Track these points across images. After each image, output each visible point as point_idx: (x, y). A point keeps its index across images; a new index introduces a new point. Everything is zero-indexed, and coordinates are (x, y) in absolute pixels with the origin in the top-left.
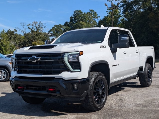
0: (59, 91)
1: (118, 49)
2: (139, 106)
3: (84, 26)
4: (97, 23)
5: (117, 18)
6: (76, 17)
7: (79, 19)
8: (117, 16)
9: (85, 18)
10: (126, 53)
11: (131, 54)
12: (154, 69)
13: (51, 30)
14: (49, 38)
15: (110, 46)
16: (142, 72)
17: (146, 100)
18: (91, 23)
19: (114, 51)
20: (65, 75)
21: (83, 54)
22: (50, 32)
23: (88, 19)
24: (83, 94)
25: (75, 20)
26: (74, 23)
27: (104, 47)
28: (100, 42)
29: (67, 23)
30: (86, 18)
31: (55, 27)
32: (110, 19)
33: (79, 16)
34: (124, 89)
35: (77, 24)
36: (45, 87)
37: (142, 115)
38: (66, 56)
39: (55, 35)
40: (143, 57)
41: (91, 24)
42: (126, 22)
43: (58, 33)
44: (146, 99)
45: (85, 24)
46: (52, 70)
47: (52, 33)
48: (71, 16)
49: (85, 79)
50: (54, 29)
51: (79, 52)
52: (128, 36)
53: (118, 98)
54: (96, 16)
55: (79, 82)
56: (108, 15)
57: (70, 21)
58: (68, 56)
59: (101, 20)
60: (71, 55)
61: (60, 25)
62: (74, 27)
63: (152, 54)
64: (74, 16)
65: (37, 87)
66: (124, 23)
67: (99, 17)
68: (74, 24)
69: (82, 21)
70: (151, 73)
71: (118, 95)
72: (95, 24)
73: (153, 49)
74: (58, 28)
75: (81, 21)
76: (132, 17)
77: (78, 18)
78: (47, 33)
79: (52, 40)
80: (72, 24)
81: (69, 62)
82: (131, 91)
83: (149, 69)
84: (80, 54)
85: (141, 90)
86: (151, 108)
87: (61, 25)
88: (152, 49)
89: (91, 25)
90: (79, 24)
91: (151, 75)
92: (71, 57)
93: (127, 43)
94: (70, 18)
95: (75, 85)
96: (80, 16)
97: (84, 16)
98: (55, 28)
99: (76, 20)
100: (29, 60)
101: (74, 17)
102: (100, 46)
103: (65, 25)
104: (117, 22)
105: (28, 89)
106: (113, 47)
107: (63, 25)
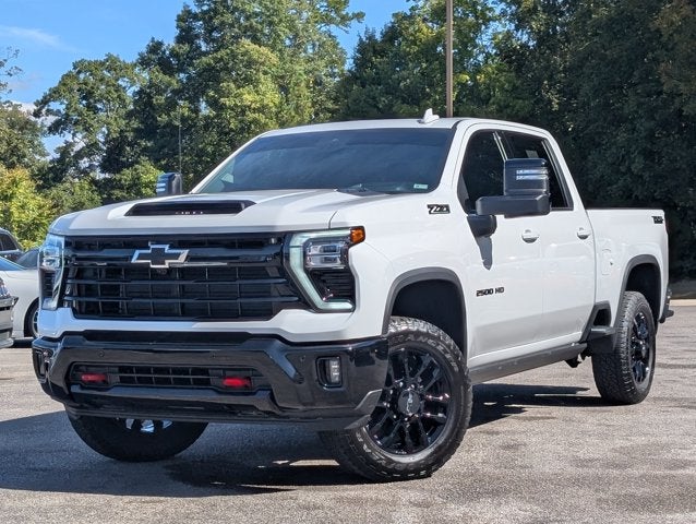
0: (267, 388)
1: (500, 218)
2: (587, 467)
3: (265, 73)
4: (343, 52)
5: (470, 27)
6: (216, 11)
7: (232, 26)
8: (471, 19)
9: (271, 23)
10: (533, 240)
11: (553, 245)
12: (662, 321)
13: (54, 94)
14: (40, 145)
15: (469, 206)
16: (602, 330)
17: (618, 446)
18: (305, 51)
19: (483, 230)
20: (293, 323)
21: (363, 240)
22: (45, 102)
23: (292, 27)
24: (362, 403)
25: (210, 32)
26: (205, 54)
27: (444, 209)
28: (425, 187)
29: (155, 47)
30: (276, 19)
31: (82, 76)
32: (428, 30)
33: (236, 9)
34: (520, 410)
35: (221, 59)
36: (204, 371)
37: (596, 491)
38: (298, 244)
39: (76, 123)
40: (611, 260)
41: (310, 60)
42: (523, 54)
43: (96, 111)
44: (619, 443)
45: (274, 58)
46: (239, 301)
47: (62, 108)
48: (186, 6)
49: (373, 342)
50: (76, 87)
51: (349, 232)
52: (546, 165)
53: (498, 440)
54: (337, 11)
55: (347, 352)
56: (413, 9)
57: (180, 40)
58: (305, 246)
59: (371, 38)
60: (316, 241)
61: (112, 64)
62: (199, 75)
63: (658, 245)
64: (205, 8)
65: (169, 373)
66: (510, 63)
67: (359, 16)
68: (204, 59)
69: (255, 40)
70: (646, 339)
71: (497, 433)
72: (333, 62)
73: (661, 222)
74: (102, 80)
75: (246, 43)
76: (562, 26)
77: (229, 18)
78: (28, 108)
79: (58, 156)
80: (192, 59)
81: (306, 271)
82: (553, 418)
83: (638, 318)
84: (351, 240)
85: (599, 416)
86: (636, 472)
87: (117, 59)
88: (657, 220)
89: (310, 66)
90: (233, 56)
91: (648, 350)
92: (314, 250)
93: (540, 193)
94: (180, 19)
95: (334, 366)
96: (243, 11)
97: (266, 7)
98: (78, 79)
99: (215, 34)
100: (134, 261)
101: (204, 13)
102: (429, 206)
103: (144, 62)
104: (470, 55)
105: (126, 382)
106: (479, 210)
107: (128, 61)
